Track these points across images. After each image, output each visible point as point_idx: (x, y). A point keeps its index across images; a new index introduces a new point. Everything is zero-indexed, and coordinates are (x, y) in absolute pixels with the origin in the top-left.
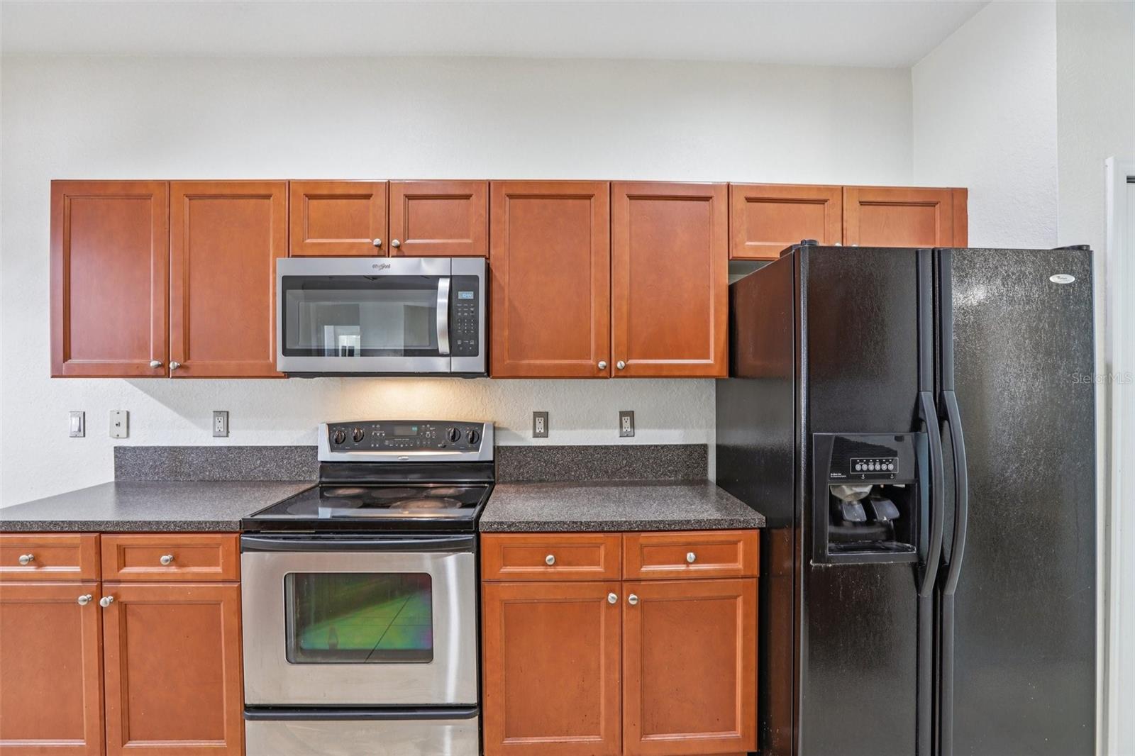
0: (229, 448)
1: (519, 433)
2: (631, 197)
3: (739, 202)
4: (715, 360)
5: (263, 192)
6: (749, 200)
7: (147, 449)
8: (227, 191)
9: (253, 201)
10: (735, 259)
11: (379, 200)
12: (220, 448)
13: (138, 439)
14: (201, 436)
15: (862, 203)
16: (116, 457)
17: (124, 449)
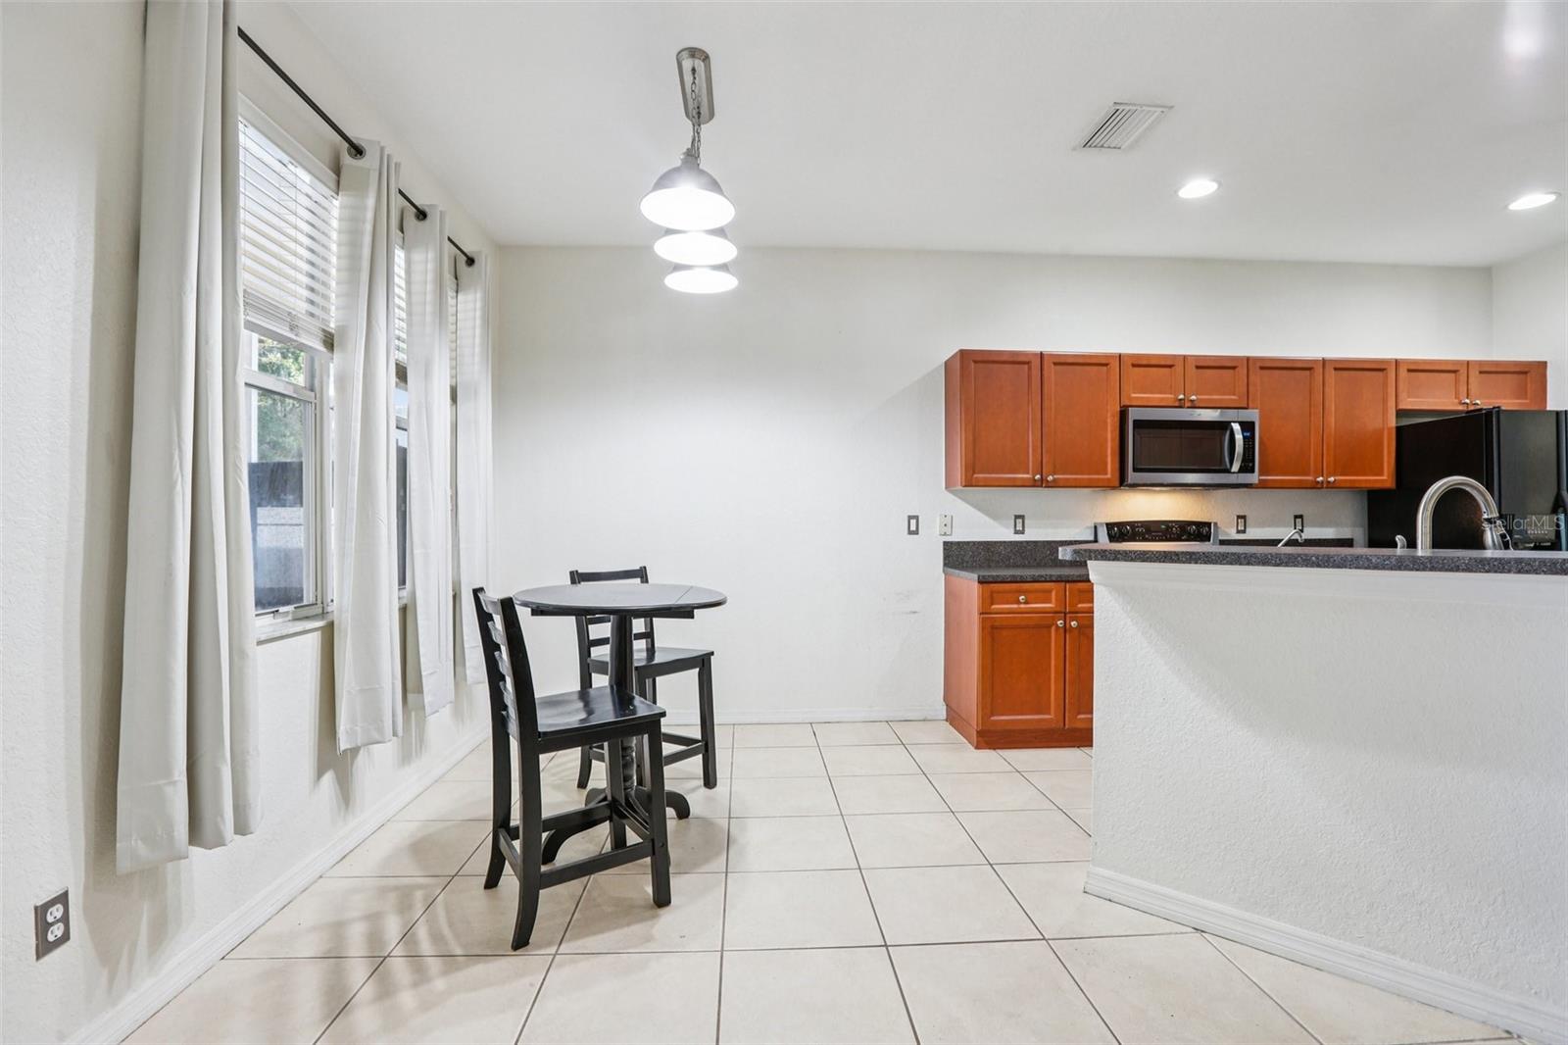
0: (1027, 542)
1: (1227, 530)
2: (1335, 369)
3: (1403, 372)
4: (1388, 476)
5: (1104, 362)
6: (1409, 371)
7: (968, 543)
8: (1081, 361)
9: (1095, 368)
10: (1400, 410)
11: (1179, 369)
12: (1021, 542)
13: (959, 536)
14: (1003, 533)
15: (1481, 372)
16: (944, 549)
17: (952, 543)
